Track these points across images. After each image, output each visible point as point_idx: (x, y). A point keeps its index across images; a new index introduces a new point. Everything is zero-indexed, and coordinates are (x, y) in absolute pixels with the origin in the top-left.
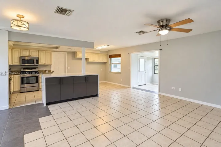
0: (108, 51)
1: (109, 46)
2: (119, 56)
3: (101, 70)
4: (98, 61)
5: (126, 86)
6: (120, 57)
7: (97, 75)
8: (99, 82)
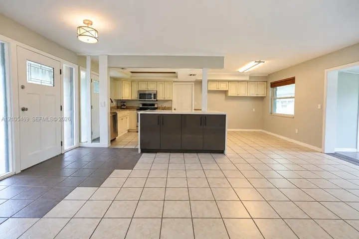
0: (269, 75)
1: (260, 62)
2: (291, 81)
3: (254, 110)
4: (246, 95)
5: (311, 147)
6: (293, 82)
7: (225, 116)
8: (227, 130)
